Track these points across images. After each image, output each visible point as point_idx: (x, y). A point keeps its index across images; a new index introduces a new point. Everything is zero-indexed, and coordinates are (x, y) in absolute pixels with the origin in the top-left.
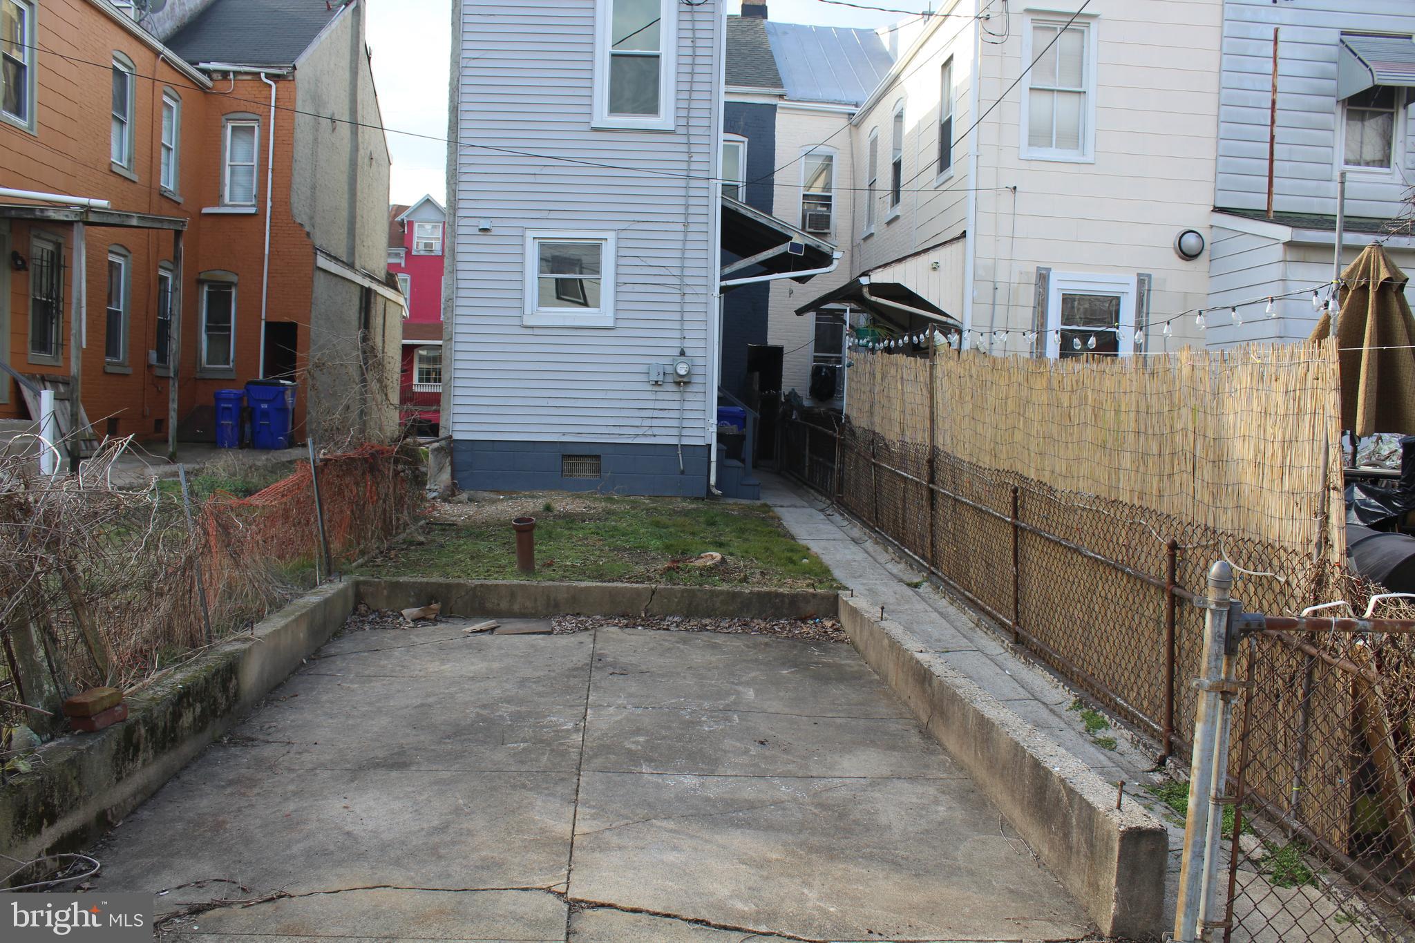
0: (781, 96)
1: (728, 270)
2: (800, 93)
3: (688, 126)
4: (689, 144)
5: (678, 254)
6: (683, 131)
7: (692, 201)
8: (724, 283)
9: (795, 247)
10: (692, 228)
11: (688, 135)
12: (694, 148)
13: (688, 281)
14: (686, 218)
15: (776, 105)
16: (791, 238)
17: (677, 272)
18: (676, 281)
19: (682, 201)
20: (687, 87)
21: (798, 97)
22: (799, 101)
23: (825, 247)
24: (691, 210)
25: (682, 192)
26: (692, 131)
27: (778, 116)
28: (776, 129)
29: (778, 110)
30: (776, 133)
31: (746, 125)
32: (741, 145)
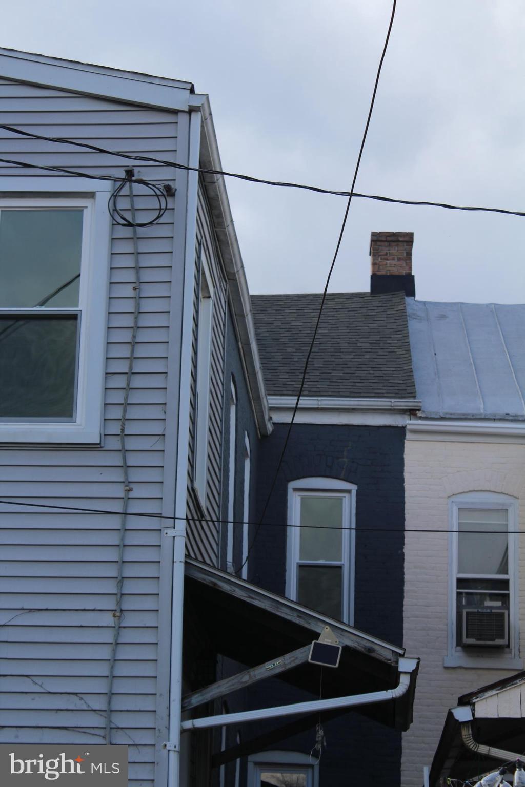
0: (412, 412)
1: (197, 700)
2: (449, 405)
3: (123, 435)
4: (126, 467)
5: (103, 670)
6: (114, 444)
7: (129, 571)
8: (188, 724)
9: (324, 652)
10: (130, 620)
11: (124, 451)
12: (135, 476)
13: (120, 720)
14: (119, 603)
15: (403, 429)
16: (317, 635)
17: (99, 703)
18: (96, 721)
19: (112, 571)
20: (123, 367)
21: (442, 412)
22: (442, 419)
23: (383, 649)
24: (129, 588)
25: (113, 555)
26: (131, 444)
27: (408, 445)
28: (405, 468)
29: (409, 436)
30: (406, 475)
31: (353, 462)
32: (345, 497)
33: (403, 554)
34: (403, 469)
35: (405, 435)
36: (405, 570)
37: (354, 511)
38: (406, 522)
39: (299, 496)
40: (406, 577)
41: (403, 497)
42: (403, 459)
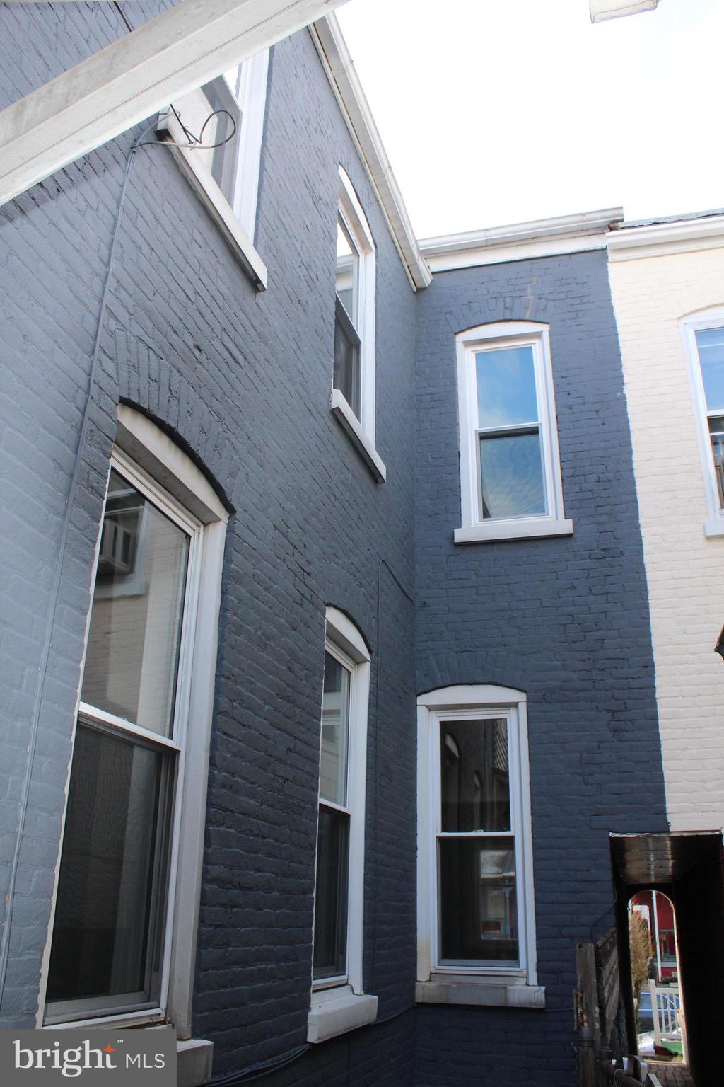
0: (612, 226)
15: (603, 251)
27: (612, 269)
28: (612, 294)
29: (611, 257)
30: (615, 302)
31: (540, 298)
32: (534, 343)
33: (624, 397)
34: (611, 296)
35: (607, 257)
36: (629, 416)
37: (548, 356)
38: (623, 358)
39: (473, 351)
40: (632, 425)
41: (615, 327)
42: (608, 285)
